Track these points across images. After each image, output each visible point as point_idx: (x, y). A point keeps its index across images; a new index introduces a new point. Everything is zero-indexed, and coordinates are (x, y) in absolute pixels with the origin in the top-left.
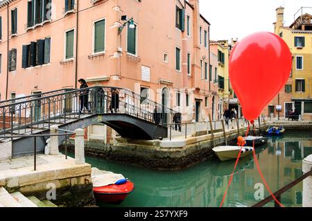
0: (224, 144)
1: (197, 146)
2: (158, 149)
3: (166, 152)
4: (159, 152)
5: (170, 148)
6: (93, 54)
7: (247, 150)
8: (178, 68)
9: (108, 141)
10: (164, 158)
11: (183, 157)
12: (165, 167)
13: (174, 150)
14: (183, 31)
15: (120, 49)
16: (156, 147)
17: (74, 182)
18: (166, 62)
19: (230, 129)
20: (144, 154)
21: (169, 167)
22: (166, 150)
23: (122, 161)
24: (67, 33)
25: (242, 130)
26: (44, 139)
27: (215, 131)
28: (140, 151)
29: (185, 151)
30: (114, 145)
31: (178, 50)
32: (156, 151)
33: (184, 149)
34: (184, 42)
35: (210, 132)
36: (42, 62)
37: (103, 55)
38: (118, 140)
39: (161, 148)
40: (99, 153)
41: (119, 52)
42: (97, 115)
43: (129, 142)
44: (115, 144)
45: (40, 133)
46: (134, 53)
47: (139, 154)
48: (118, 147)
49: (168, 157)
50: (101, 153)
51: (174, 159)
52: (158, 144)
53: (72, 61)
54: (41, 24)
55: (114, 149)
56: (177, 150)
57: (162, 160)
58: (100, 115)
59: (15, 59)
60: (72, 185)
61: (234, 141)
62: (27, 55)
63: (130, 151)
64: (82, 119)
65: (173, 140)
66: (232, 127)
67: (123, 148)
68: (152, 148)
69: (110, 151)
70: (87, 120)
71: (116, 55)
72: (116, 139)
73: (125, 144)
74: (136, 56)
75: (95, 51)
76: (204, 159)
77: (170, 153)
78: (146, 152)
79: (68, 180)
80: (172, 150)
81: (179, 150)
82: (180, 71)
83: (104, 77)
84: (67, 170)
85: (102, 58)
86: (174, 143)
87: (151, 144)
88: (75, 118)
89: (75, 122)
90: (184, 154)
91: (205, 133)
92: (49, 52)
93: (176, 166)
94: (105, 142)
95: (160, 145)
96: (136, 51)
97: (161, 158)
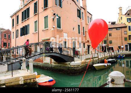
0: (98, 63)
1: (86, 64)
2: (69, 66)
3: (73, 67)
4: (70, 67)
5: (74, 66)
6: (44, 29)
7: (108, 65)
8: (79, 33)
9: (51, 63)
10: (72, 70)
11: (80, 69)
12: (72, 73)
13: (76, 66)
14: (81, 18)
15: (54, 27)
16: (68, 65)
17: (28, 81)
18: (74, 31)
19: (101, 57)
20: (64, 68)
21: (74, 73)
22: (73, 66)
23: (56, 71)
24: (35, 22)
25: (106, 57)
26: (21, 64)
27: (94, 58)
28: (63, 67)
29: (81, 67)
31: (79, 26)
32: (69, 67)
33: (80, 66)
34: (81, 23)
35: (92, 58)
36: (27, 34)
37: (48, 29)
38: (54, 63)
39: (71, 66)
40: (48, 68)
41: (53, 28)
43: (58, 63)
44: (53, 64)
45: (19, 61)
46: (60, 28)
47: (62, 68)
49: (74, 69)
51: (76, 70)
53: (37, 33)
54: (26, 20)
55: (53, 67)
56: (77, 66)
57: (71, 71)
58: (44, 53)
59: (18, 33)
60: (28, 82)
61: (103, 62)
62: (22, 31)
63: (59, 67)
64: (37, 55)
65: (76, 62)
66: (101, 55)
67: (56, 66)
68: (67, 66)
69: (52, 67)
70: (39, 56)
72: (53, 62)
73: (57, 64)
74: (61, 29)
75: (45, 28)
76: (90, 69)
77: (75, 67)
79: (26, 80)
80: (75, 66)
81: (78, 66)
82: (80, 34)
83: (48, 38)
84: (26, 76)
85: (47, 31)
86: (76, 64)
87: (67, 64)
89: (33, 56)
90: (80, 68)
91: (90, 59)
92: (29, 30)
93: (77, 73)
95: (70, 64)
96: (61, 27)
97: (70, 70)
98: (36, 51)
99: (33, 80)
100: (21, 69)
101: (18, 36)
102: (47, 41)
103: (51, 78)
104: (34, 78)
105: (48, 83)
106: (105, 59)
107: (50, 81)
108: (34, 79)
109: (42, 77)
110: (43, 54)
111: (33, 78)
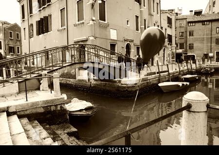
0: (168, 81)
1: (148, 83)
2: (120, 85)
4: (120, 87)
5: (128, 84)
6: (77, 23)
7: (183, 85)
8: (137, 29)
9: (89, 81)
10: (124, 91)
11: (137, 90)
12: (125, 97)
13: (131, 86)
14: (140, 4)
15: (94, 18)
16: (118, 84)
17: (53, 108)
18: (129, 25)
19: (174, 70)
20: (111, 89)
21: (128, 97)
22: (125, 86)
23: (97, 93)
24: (61, 10)
25: (182, 71)
26: (39, 80)
27: (162, 72)
29: (138, 86)
31: (137, 17)
32: (118, 87)
34: (141, 12)
35: (158, 73)
36: (48, 31)
37: (83, 23)
39: (122, 84)
40: (84, 88)
41: (93, 20)
42: (75, 63)
44: (93, 82)
45: (36, 76)
47: (107, 88)
48: (95, 84)
49: (127, 90)
50: (85, 88)
51: (131, 91)
53: (65, 29)
54: (46, 6)
55: (92, 86)
58: (78, 63)
59: (33, 31)
60: (52, 110)
61: (176, 78)
62: (39, 27)
63: (103, 87)
64: (65, 67)
65: (130, 79)
66: (174, 68)
67: (97, 85)
68: (116, 84)
70: (69, 67)
71: (91, 23)
72: (93, 79)
73: (99, 82)
74: (106, 22)
75: (78, 21)
76: (154, 91)
77: (128, 87)
78: (112, 87)
79: (49, 107)
81: (134, 85)
82: (139, 32)
83: (84, 38)
84: (48, 100)
85: (82, 25)
87: (115, 82)
89: (59, 69)
90: (138, 88)
91: (154, 73)
92: (51, 24)
94: (87, 81)
95: (121, 82)
96: (106, 19)
97: (121, 91)
98: (64, 60)
99: (61, 107)
100: (41, 89)
101: (33, 35)
102: (82, 43)
103: (89, 104)
104: (62, 104)
105: (84, 111)
106: (180, 74)
107: (87, 109)
108: (63, 105)
109: (75, 102)
110: (76, 65)
111: (61, 103)
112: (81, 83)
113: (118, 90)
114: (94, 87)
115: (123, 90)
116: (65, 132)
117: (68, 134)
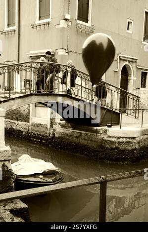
2: (105, 138)
3: (113, 142)
4: (106, 141)
5: (119, 138)
6: (38, 22)
9: (51, 126)
10: (112, 149)
11: (135, 149)
12: (112, 160)
13: (125, 140)
15: (68, 17)
16: (102, 136)
18: (130, 32)
21: (117, 160)
23: (64, 149)
28: (85, 139)
29: (139, 143)
30: (57, 130)
32: (103, 141)
33: (138, 139)
37: (48, 23)
38: (62, 126)
39: (109, 137)
40: (41, 139)
41: (66, 20)
42: (31, 95)
43: (73, 128)
44: (59, 130)
46: (87, 21)
47: (83, 142)
48: (61, 133)
49: (116, 148)
50: (43, 139)
51: (123, 151)
52: (105, 132)
55: (57, 135)
56: (128, 140)
57: (109, 151)
63: (74, 139)
64: (14, 99)
67: (66, 134)
68: (98, 136)
69: (54, 137)
71: (63, 24)
72: (59, 124)
73: (69, 131)
74: (89, 24)
75: (40, 18)
77: (119, 143)
78: (91, 140)
80: (121, 140)
81: (130, 140)
85: (47, 27)
86: (124, 132)
87: (97, 132)
88: (4, 98)
89: (4, 101)
90: (137, 146)
93: (125, 159)
94: (49, 127)
95: (108, 133)
96: (89, 18)
97: (107, 148)
99: (3, 166)
103: (49, 166)
104: (5, 160)
105: (41, 176)
107: (45, 174)
108: (6, 163)
109: (25, 162)
110: (33, 97)
111: (4, 158)
112: (36, 128)
113: (101, 147)
114: (59, 138)
115: (109, 147)
116: (7, 208)
117: (12, 211)
